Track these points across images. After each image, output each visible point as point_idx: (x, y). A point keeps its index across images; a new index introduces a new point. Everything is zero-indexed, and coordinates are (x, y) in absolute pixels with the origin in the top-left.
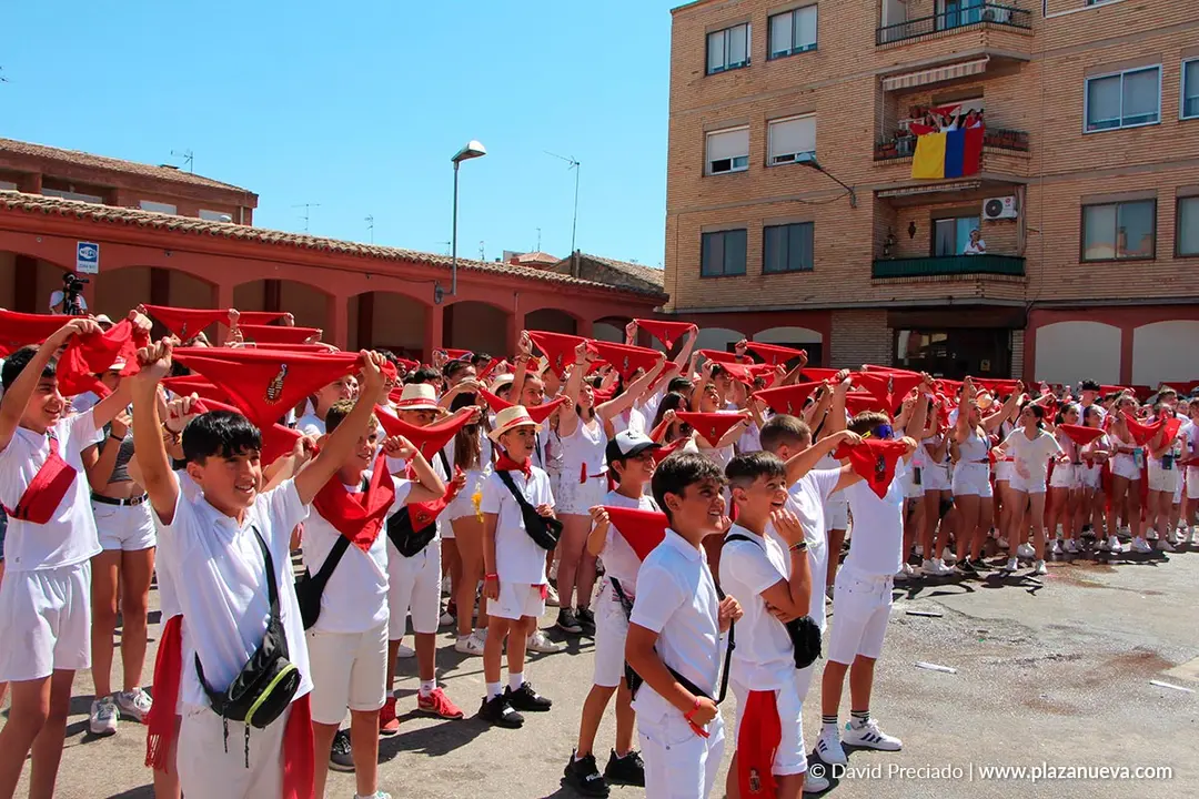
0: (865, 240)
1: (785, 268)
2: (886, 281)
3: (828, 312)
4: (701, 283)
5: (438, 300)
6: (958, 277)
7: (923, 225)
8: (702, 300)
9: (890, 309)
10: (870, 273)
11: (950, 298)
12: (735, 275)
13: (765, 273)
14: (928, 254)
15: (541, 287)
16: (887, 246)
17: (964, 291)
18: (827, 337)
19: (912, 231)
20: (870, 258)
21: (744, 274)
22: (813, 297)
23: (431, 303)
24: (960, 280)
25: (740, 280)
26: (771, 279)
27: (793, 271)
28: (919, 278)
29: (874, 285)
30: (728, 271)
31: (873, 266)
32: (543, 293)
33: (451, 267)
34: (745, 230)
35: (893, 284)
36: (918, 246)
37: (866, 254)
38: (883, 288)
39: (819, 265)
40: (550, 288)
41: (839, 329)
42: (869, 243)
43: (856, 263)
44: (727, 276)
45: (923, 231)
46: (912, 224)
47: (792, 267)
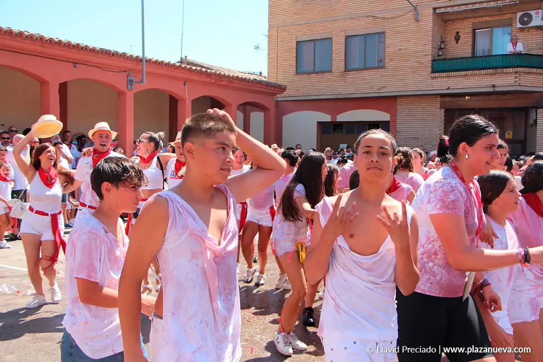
0: (426, 45)
1: (363, 66)
2: (443, 74)
3: (395, 98)
4: (297, 78)
5: (130, 87)
6: (499, 71)
7: (467, 33)
8: (297, 90)
9: (443, 96)
10: (430, 70)
11: (494, 86)
12: (323, 72)
13: (347, 70)
14: (470, 55)
15: (204, 79)
16: (441, 49)
17: (505, 81)
18: (394, 117)
19: (457, 38)
20: (430, 58)
21: (330, 71)
22: (384, 87)
23: (125, 90)
24: (502, 73)
25: (328, 75)
26: (351, 75)
27: (368, 69)
28: (469, 73)
29: (433, 78)
30: (317, 70)
31: (432, 65)
32: (204, 83)
33: (141, 60)
34: (331, 39)
35: (449, 77)
36: (462, 49)
37: (426, 55)
38: (439, 79)
39: (388, 63)
40: (209, 80)
41: (403, 110)
42: (430, 47)
43: (419, 62)
44: (317, 73)
45: (466, 38)
46: (458, 33)
47: (367, 66)
